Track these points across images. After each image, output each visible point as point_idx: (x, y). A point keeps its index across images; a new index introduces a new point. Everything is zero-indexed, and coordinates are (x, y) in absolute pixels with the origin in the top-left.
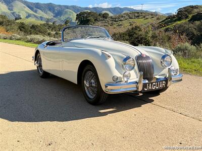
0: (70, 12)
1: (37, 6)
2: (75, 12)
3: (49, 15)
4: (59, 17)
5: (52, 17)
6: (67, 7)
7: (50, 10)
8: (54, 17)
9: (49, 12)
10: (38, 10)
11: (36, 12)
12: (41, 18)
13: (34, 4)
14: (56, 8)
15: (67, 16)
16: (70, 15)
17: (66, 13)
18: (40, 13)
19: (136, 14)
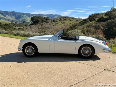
0: (25, 16)
1: (6, 13)
2: (28, 16)
3: (13, 18)
4: (19, 19)
5: (15, 19)
6: (23, 14)
7: (13, 15)
8: (16, 19)
9: (13, 16)
10: (6, 15)
11: (5, 16)
12: (8, 20)
13: (4, 12)
14: (17, 14)
15: (23, 19)
16: (25, 18)
17: (23, 17)
18: (8, 17)
19: (64, 18)
